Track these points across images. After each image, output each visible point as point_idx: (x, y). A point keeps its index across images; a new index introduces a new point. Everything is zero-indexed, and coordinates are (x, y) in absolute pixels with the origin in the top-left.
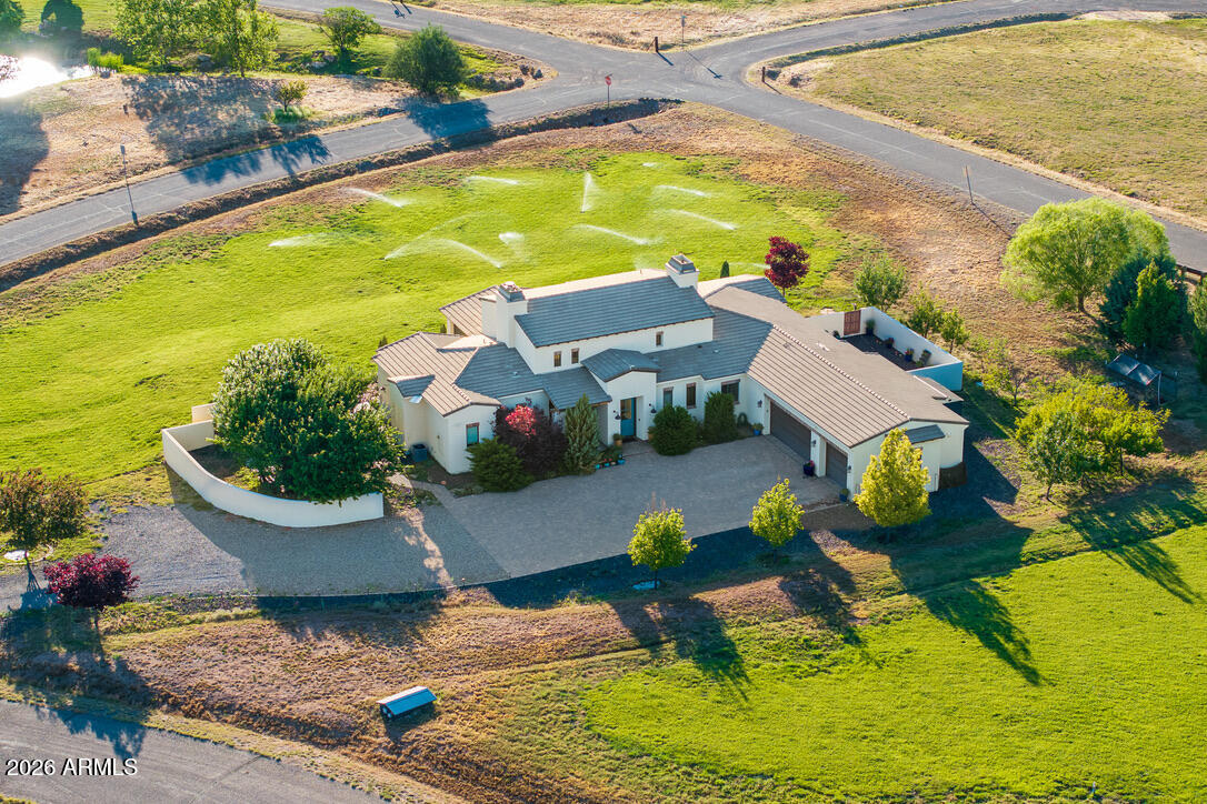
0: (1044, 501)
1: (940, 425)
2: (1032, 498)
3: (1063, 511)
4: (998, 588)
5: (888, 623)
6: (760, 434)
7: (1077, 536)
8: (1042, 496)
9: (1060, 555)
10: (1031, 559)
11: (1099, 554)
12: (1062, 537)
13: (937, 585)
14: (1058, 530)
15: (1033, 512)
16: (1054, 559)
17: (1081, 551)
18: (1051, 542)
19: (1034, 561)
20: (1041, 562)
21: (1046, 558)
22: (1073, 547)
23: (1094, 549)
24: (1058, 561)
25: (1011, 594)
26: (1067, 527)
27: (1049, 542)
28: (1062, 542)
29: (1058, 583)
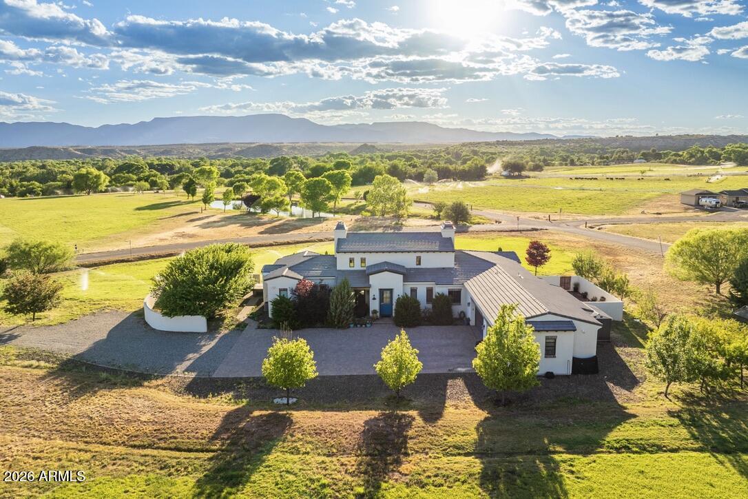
0: (662, 396)
1: (574, 322)
2: (651, 393)
3: (677, 406)
4: (572, 472)
5: (423, 486)
6: (469, 324)
7: (683, 432)
8: (661, 393)
9: (659, 449)
10: (625, 447)
11: (706, 457)
12: (666, 431)
13: (510, 454)
14: (663, 423)
15: (648, 404)
16: (651, 452)
17: (687, 449)
18: (652, 434)
19: (628, 449)
20: (636, 452)
21: (643, 449)
22: (677, 444)
23: (701, 450)
24: (655, 456)
25: (585, 483)
26: (676, 421)
27: (651, 433)
28: (666, 437)
29: (646, 482)
